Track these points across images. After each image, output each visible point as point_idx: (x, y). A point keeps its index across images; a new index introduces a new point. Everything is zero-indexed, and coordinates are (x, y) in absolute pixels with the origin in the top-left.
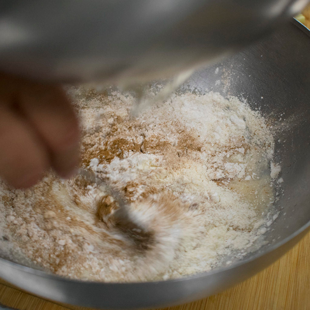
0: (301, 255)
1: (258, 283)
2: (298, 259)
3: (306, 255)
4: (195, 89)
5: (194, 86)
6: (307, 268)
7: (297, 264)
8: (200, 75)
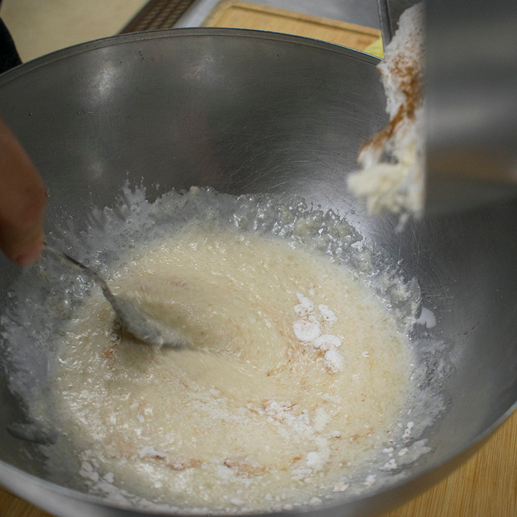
0: (481, 466)
1: (414, 508)
2: (475, 472)
3: (488, 467)
4: (328, 212)
5: (327, 206)
6: (489, 486)
7: (474, 481)
8: (337, 191)
